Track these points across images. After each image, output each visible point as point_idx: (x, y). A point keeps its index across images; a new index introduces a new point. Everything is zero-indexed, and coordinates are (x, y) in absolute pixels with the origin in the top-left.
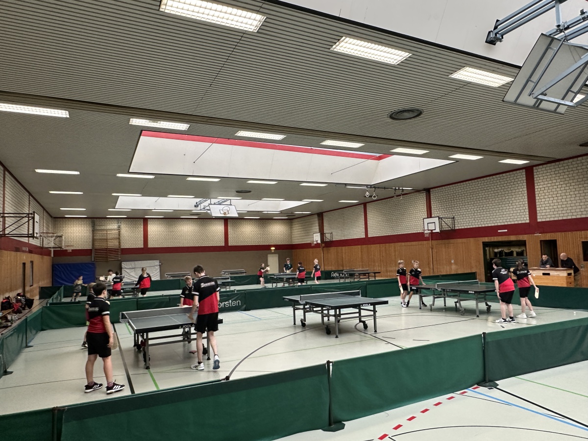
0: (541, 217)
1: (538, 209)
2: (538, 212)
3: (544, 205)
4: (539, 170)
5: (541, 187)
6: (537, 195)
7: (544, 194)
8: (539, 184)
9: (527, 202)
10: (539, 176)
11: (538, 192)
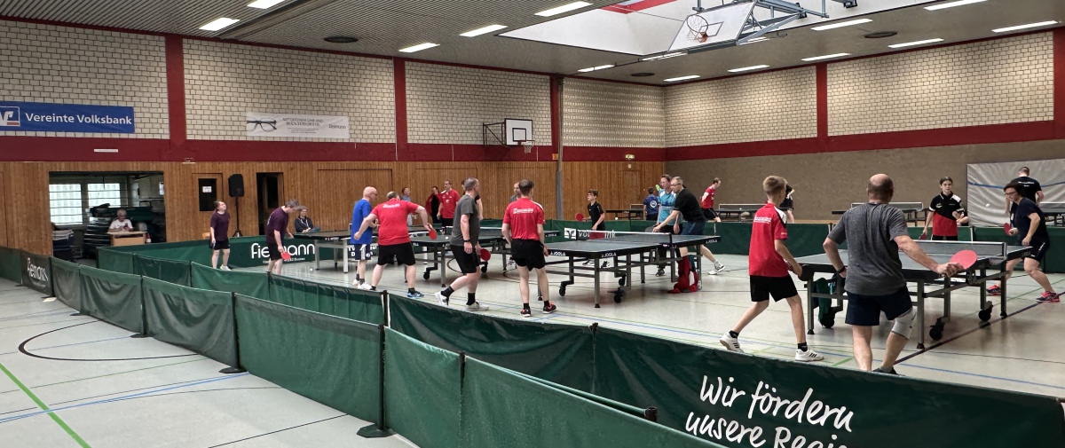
0: (195, 132)
1: (188, 117)
2: (188, 122)
3: (200, 112)
4: (193, 47)
5: (195, 77)
6: (187, 92)
7: (201, 92)
8: (192, 72)
9: (166, 101)
10: (193, 57)
11: (190, 87)
